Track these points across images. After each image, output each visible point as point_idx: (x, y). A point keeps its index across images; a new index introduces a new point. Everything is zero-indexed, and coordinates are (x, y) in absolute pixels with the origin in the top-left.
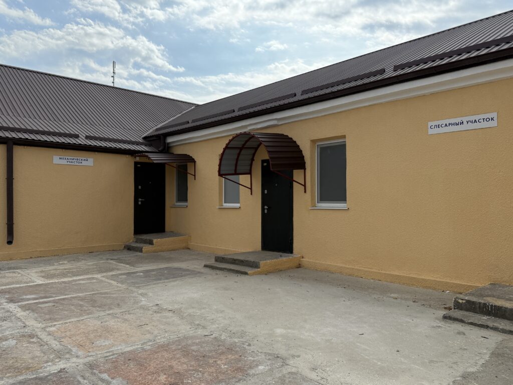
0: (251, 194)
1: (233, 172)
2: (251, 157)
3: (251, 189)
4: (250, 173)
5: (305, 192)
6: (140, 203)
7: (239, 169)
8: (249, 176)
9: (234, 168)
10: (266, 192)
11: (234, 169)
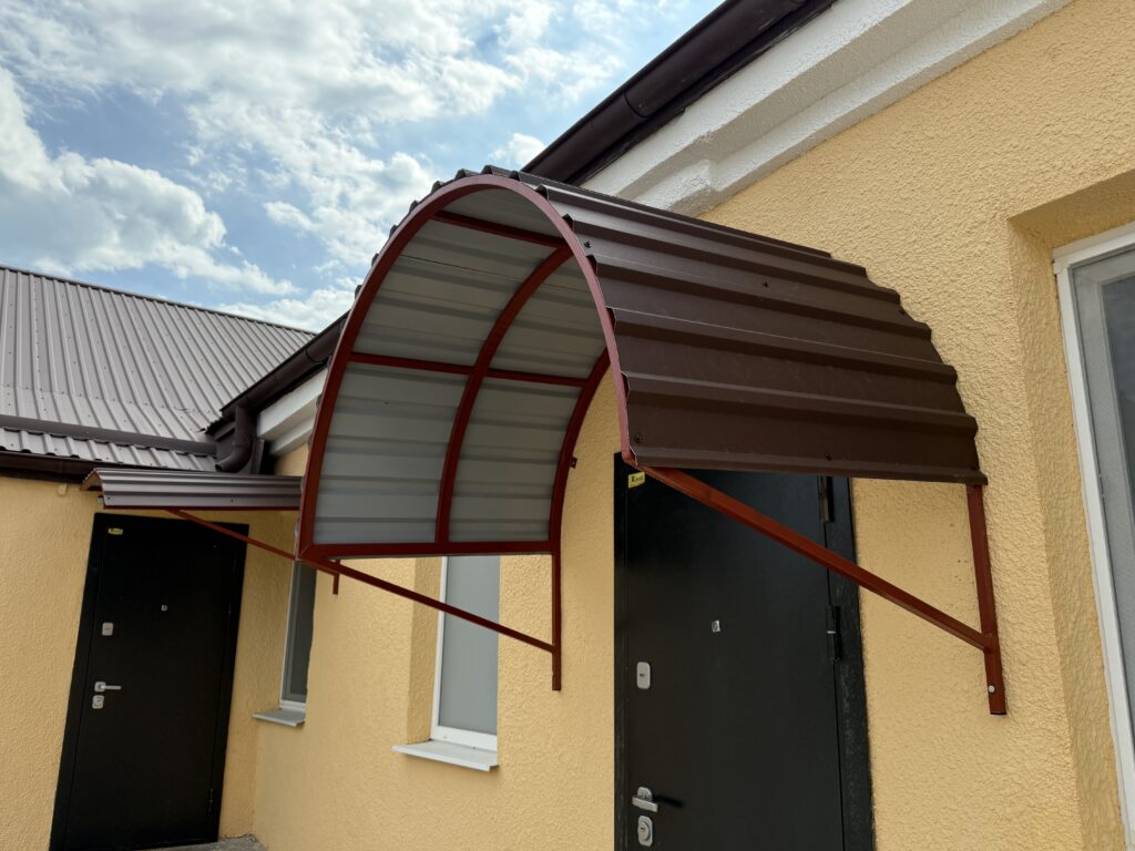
0: (557, 686)
1: (428, 535)
2: (555, 440)
3: (555, 649)
4: (550, 544)
5: (998, 705)
6: (98, 703)
7: (469, 517)
8: (544, 561)
9: (430, 508)
10: (644, 675)
11: (433, 513)
